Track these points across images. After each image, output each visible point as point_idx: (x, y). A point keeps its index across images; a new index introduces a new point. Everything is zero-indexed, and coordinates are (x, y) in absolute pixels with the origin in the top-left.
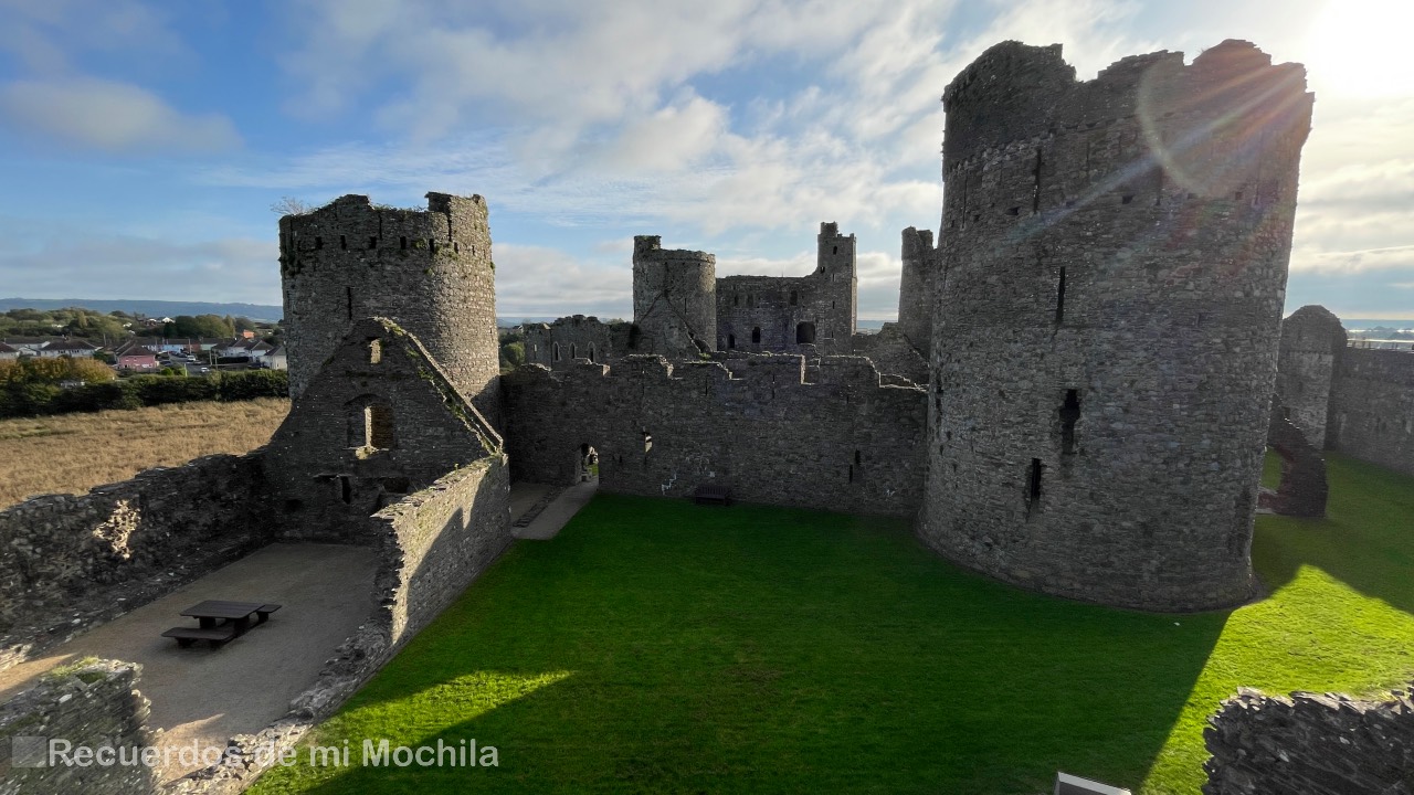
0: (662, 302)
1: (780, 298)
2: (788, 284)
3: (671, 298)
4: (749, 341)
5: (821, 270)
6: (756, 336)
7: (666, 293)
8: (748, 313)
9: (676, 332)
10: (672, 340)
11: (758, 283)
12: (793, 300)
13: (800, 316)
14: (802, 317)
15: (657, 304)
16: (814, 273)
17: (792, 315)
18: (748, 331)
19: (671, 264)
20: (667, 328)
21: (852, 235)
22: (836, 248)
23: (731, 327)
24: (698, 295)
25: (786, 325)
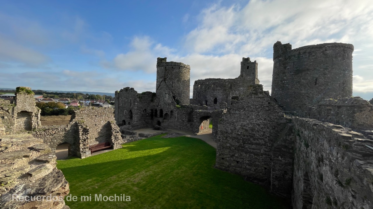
0: (163, 83)
1: (225, 87)
2: (228, 81)
3: (167, 81)
4: (213, 103)
5: (242, 75)
6: (215, 101)
7: (165, 80)
8: (213, 92)
9: (167, 95)
10: (166, 99)
11: (217, 81)
12: (231, 88)
13: (233, 94)
14: (234, 94)
15: (161, 84)
16: (239, 77)
17: (229, 93)
18: (212, 99)
19: (167, 67)
20: (164, 94)
21: (255, 61)
22: (248, 67)
23: (206, 98)
24: (178, 81)
25: (227, 97)
